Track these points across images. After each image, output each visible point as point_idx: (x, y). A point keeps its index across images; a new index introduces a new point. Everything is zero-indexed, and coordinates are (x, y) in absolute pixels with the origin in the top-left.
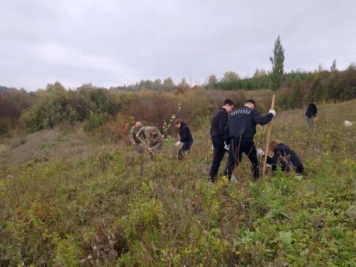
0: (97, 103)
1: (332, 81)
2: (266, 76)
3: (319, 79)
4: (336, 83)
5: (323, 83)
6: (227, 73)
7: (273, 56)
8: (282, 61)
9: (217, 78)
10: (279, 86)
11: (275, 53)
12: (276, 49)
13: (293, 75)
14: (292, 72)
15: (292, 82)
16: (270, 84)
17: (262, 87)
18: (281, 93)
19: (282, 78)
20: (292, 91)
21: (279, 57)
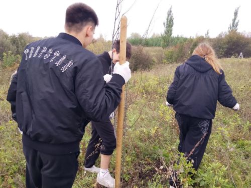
0: (18, 47)
2: (160, 37)
7: (166, 21)
8: (172, 26)
10: (168, 45)
11: (167, 19)
12: (168, 16)
13: (178, 38)
14: (178, 36)
15: (177, 43)
16: (162, 43)
17: (156, 45)
18: (169, 50)
19: (170, 39)
20: (177, 49)
21: (170, 23)
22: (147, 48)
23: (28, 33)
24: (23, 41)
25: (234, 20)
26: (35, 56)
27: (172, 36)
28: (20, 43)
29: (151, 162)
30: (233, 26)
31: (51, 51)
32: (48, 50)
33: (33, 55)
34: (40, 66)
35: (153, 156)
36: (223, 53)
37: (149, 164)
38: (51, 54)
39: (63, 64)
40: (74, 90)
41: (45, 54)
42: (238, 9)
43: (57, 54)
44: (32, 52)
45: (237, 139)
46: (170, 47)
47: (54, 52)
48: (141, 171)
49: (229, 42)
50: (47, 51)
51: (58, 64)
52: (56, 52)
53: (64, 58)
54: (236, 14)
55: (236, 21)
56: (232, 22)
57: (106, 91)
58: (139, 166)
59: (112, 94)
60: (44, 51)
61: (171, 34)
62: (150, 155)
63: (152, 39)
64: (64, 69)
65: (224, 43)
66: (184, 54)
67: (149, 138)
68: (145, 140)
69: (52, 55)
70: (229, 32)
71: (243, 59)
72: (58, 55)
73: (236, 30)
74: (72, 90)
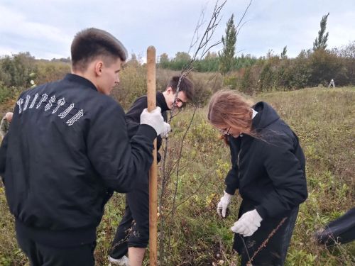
1: (283, 67)
2: (217, 59)
3: (270, 65)
4: (287, 70)
5: (274, 69)
6: (179, 53)
7: (225, 35)
8: (234, 43)
9: (169, 57)
10: (228, 70)
11: (227, 33)
12: (229, 29)
13: (243, 59)
14: (243, 56)
15: (241, 66)
16: (220, 67)
17: (212, 70)
18: (230, 77)
19: (232, 61)
20: (241, 76)
21: (231, 39)
22: (199, 75)
23: (28, 53)
24: (20, 66)
25: (321, 33)
26: (31, 106)
27: (234, 56)
28: (16, 69)
29: (206, 246)
30: (320, 41)
31: (53, 99)
32: (49, 97)
33: (28, 106)
34: (37, 120)
35: (209, 238)
36: (307, 80)
37: (204, 250)
38: (53, 103)
39: (70, 115)
40: (85, 150)
41: (45, 103)
42: (326, 17)
43: (61, 103)
44: (27, 102)
45: (330, 209)
46: (232, 72)
47: (57, 100)
48: (193, 263)
49: (314, 65)
50: (48, 100)
51: (63, 115)
52: (60, 101)
53: (71, 107)
54: (323, 24)
55: (324, 34)
56: (318, 36)
57: (133, 148)
58: (189, 253)
59: (142, 152)
60: (44, 100)
61: (233, 54)
62: (205, 236)
63: (206, 61)
64: (70, 122)
65: (308, 67)
66: (251, 82)
67: (204, 210)
68: (198, 214)
69: (55, 105)
70: (314, 49)
71: (335, 89)
72: (63, 104)
73: (324, 47)
74: (81, 150)
